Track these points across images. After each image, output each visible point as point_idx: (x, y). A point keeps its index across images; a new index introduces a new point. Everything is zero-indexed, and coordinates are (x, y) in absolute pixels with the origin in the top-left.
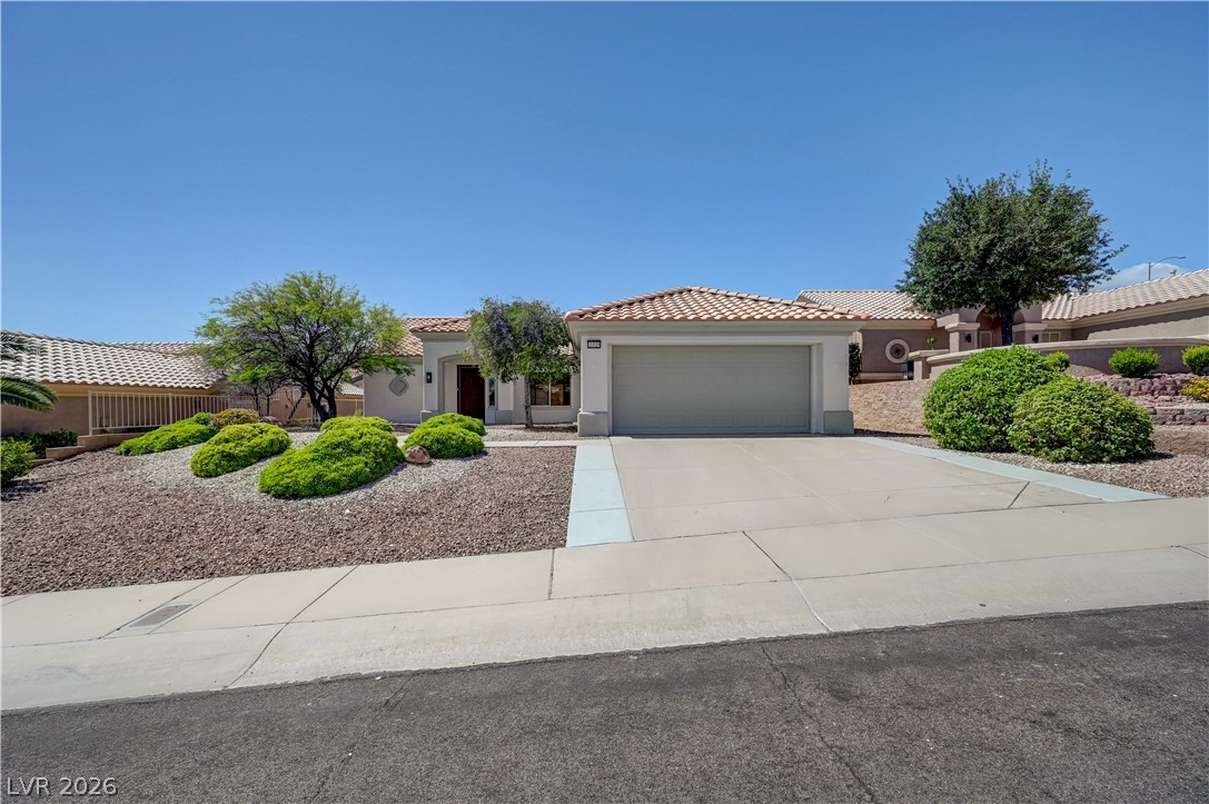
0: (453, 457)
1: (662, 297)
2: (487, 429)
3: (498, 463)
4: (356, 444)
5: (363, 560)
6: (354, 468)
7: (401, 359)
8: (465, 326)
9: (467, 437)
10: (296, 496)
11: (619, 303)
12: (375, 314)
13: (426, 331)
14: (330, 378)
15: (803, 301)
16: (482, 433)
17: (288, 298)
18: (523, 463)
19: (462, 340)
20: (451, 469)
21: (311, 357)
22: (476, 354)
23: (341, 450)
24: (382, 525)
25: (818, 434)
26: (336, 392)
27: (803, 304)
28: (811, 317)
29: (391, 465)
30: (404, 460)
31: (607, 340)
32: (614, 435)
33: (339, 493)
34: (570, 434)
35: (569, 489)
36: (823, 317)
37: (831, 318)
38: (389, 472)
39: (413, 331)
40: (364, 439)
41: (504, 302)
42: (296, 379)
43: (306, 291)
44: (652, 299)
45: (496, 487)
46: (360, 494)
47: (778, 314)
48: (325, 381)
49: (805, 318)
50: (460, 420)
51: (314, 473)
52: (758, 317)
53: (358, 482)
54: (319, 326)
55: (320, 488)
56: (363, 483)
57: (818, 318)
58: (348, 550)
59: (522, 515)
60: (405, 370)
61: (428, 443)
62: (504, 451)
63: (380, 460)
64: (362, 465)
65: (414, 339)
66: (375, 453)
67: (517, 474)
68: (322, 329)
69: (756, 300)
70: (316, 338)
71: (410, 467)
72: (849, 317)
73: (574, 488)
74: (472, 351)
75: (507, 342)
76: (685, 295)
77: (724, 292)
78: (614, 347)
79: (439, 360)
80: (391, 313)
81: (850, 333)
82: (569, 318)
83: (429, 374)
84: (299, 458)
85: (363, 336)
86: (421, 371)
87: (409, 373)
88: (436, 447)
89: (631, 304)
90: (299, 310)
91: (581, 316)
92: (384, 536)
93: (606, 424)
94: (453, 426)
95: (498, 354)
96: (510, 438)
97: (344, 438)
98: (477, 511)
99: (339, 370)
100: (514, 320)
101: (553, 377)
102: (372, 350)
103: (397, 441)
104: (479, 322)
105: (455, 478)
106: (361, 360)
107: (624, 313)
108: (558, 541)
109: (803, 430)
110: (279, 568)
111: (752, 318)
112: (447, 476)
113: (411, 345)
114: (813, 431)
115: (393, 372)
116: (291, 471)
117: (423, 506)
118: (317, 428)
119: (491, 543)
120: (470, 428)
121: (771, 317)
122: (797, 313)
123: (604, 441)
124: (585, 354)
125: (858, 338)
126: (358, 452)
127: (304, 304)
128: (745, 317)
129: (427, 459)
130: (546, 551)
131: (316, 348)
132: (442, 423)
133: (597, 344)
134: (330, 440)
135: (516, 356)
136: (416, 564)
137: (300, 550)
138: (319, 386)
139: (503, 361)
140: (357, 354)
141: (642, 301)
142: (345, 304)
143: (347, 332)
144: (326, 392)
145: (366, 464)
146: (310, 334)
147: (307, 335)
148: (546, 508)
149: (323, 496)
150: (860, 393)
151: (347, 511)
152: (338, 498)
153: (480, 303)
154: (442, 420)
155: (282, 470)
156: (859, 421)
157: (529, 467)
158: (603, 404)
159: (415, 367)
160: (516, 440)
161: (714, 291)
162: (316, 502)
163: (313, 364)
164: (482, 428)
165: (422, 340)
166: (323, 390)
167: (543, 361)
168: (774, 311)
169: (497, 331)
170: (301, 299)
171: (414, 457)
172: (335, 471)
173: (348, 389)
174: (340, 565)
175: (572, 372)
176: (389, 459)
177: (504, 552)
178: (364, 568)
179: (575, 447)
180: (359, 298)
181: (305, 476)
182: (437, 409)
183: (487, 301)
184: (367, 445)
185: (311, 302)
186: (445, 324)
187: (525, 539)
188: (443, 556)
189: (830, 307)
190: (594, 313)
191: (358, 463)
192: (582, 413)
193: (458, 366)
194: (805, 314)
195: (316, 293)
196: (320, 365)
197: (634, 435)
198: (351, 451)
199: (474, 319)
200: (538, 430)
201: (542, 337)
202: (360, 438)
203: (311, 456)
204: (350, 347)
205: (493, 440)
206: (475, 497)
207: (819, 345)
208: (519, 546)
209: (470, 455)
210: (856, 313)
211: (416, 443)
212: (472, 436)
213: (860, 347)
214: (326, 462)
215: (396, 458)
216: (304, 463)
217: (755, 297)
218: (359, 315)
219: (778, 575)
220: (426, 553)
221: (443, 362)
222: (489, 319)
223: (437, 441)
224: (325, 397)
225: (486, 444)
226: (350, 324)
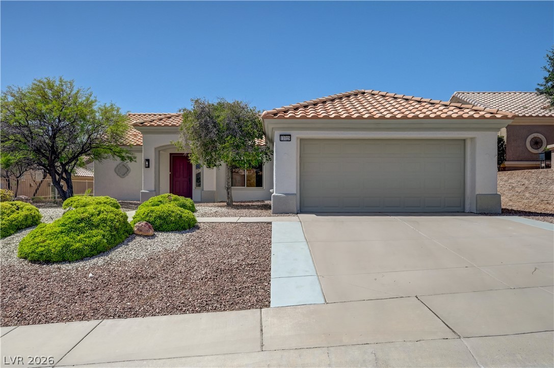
0: (172, 231)
1: (341, 98)
2: (198, 207)
3: (209, 237)
4: (96, 219)
5: (107, 316)
6: (94, 239)
7: (125, 148)
8: (178, 122)
9: (183, 215)
10: (48, 262)
11: (306, 104)
12: (105, 112)
13: (146, 125)
14: (67, 163)
15: (458, 102)
16: (193, 210)
17: (36, 99)
18: (230, 237)
19: (176, 132)
20: (171, 241)
21: (53, 147)
22: (187, 145)
23: (83, 224)
24: (119, 287)
25: (471, 213)
26: (72, 174)
27: (459, 105)
28: (466, 116)
29: (123, 237)
30: (133, 233)
31: (296, 135)
32: (301, 212)
33: (82, 259)
34: (264, 212)
35: (268, 258)
36: (476, 116)
37: (483, 117)
38: (121, 243)
39: (135, 125)
40: (101, 216)
41: (210, 102)
42: (40, 164)
43: (49, 93)
44: (333, 100)
45: (209, 256)
46: (100, 261)
47: (439, 113)
48: (63, 166)
49: (461, 117)
50: (175, 200)
51: (62, 243)
52: (422, 116)
53: (97, 251)
54: (60, 121)
55: (67, 255)
56: (101, 252)
57: (472, 117)
58: (94, 306)
59: (232, 280)
60: (128, 157)
61: (152, 219)
62: (213, 226)
63: (115, 233)
64: (100, 237)
65: (134, 131)
66: (111, 227)
67: (226, 245)
68: (62, 124)
69: (419, 102)
70: (56, 131)
71: (138, 239)
72: (498, 116)
73: (273, 258)
74: (182, 143)
75: (212, 135)
76: (360, 97)
77: (392, 95)
78: (302, 140)
79: (155, 148)
80: (118, 111)
81: (499, 129)
82: (265, 117)
83: (148, 160)
84: (50, 231)
85: (95, 129)
86: (141, 158)
87: (131, 160)
88: (158, 222)
89: (315, 104)
90: (44, 109)
91: (275, 114)
92: (122, 296)
93: (294, 204)
94: (171, 205)
95: (205, 145)
96: (216, 214)
97: (86, 214)
98: (195, 276)
99: (75, 157)
100: (218, 117)
101: (250, 164)
102: (102, 141)
103: (127, 217)
104: (190, 119)
105: (175, 249)
106: (92, 149)
107: (311, 113)
108: (263, 302)
109: (458, 209)
110: (40, 321)
111: (417, 117)
112: (168, 247)
113: (133, 137)
114: (467, 210)
115: (119, 159)
116: (44, 241)
117: (151, 271)
118: (59, 205)
119: (209, 303)
120: (184, 206)
121: (432, 116)
122: (454, 113)
123: (294, 218)
124: (277, 146)
125: (503, 133)
126: (97, 227)
127: (48, 103)
128: (411, 116)
129: (151, 232)
130: (254, 310)
131: (57, 139)
132: (160, 201)
133: (288, 138)
134: (74, 217)
135: (219, 146)
136: (149, 319)
137: (55, 306)
138: (60, 170)
139: (209, 150)
140: (90, 144)
141: (324, 102)
142: (81, 104)
143: (82, 126)
144: (64, 175)
145: (104, 236)
146: (52, 127)
147: (50, 128)
148: (251, 274)
149: (70, 262)
150: (506, 178)
151: (91, 275)
152: (82, 264)
153: (191, 103)
154: (161, 199)
155: (37, 240)
156: (506, 203)
157: (235, 239)
158: (293, 188)
159: (137, 154)
160: (221, 216)
161: (384, 93)
162: (65, 267)
163: (54, 153)
164: (193, 205)
165: (143, 133)
166: (62, 173)
167: (241, 151)
168: (435, 111)
169: (204, 126)
170: (45, 99)
171: (141, 231)
172: (79, 241)
173: (81, 172)
174: (89, 319)
175: (264, 160)
176: (121, 232)
177: (220, 311)
178: (108, 322)
179: (270, 223)
180: (92, 98)
181: (55, 245)
182: (153, 189)
183: (197, 101)
184: (104, 221)
185: (54, 102)
186: (161, 119)
187: (237, 300)
188: (171, 313)
189: (482, 107)
190: (285, 112)
191: (97, 236)
192: (274, 194)
193: (171, 154)
194: (461, 113)
195: (57, 95)
196: (60, 153)
197: (319, 213)
198: (92, 226)
199: (186, 116)
200: (237, 207)
201: (242, 131)
202: (98, 215)
203: (60, 229)
204: (84, 138)
205: (203, 216)
206: (192, 265)
207: (472, 139)
208: (232, 306)
209: (185, 229)
210: (504, 112)
211: (142, 219)
212: (186, 213)
213: (505, 140)
214: (72, 234)
215: (127, 232)
216: (55, 235)
217: (418, 99)
218: (92, 112)
219: (450, 334)
220: (157, 311)
221: (159, 151)
222: (198, 116)
223: (160, 217)
224: (63, 178)
225: (199, 219)
226: (84, 119)
